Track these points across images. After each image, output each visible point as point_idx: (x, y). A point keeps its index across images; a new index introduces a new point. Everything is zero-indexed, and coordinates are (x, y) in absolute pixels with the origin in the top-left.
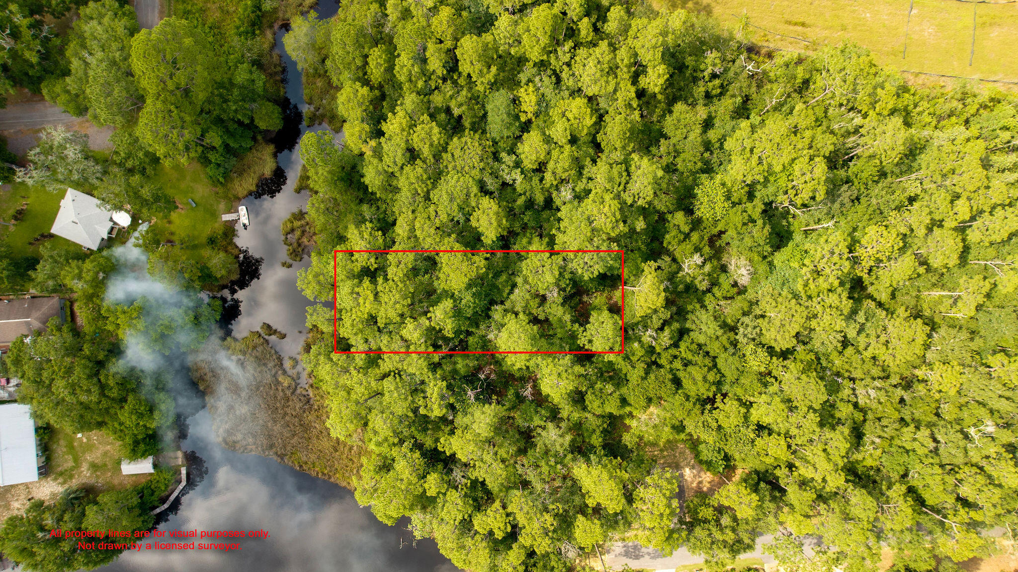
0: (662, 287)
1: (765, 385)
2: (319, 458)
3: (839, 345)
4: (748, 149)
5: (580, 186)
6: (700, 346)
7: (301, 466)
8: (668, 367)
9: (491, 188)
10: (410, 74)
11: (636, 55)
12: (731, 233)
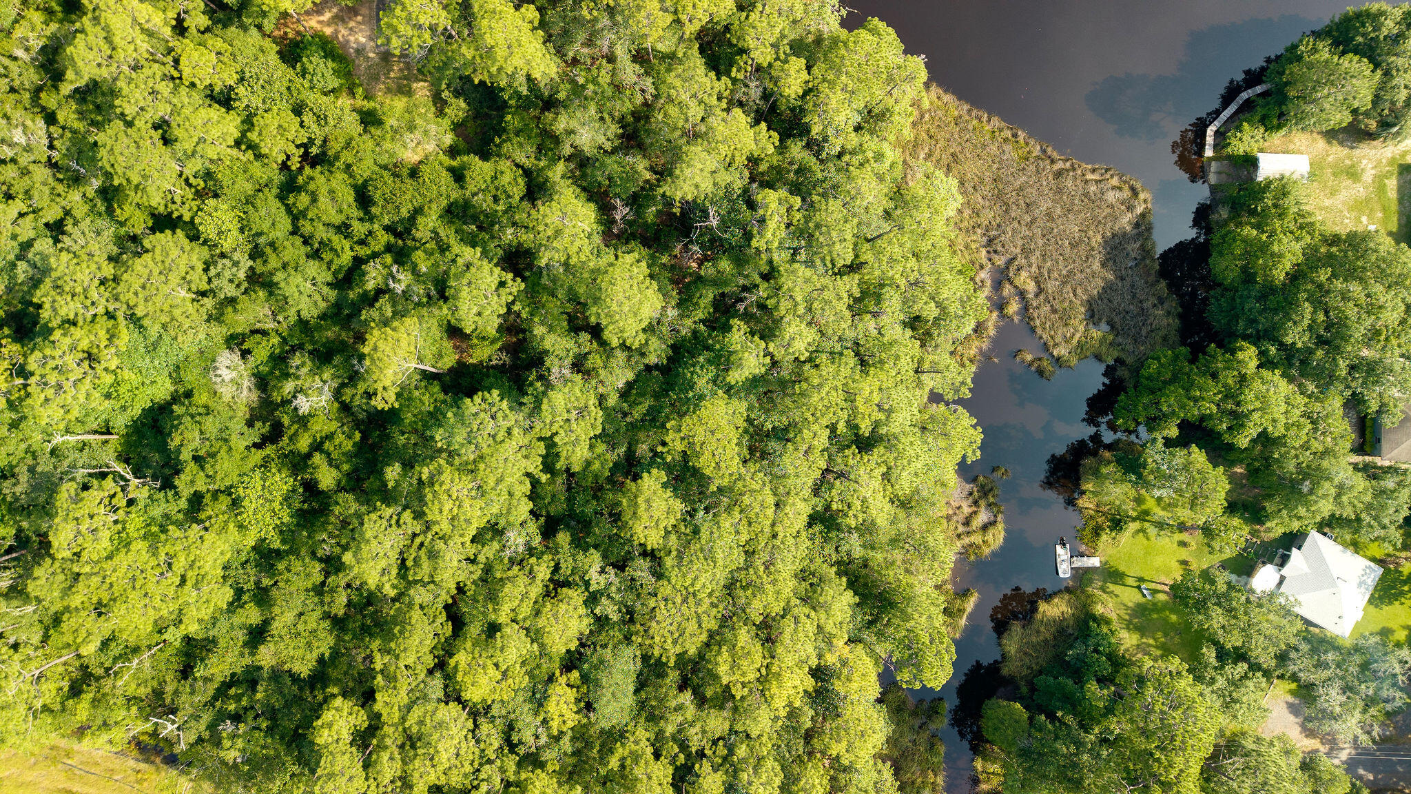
0: (367, 362)
1: (208, 175)
2: (984, 146)
3: (69, 228)
4: (189, 584)
5: (489, 551)
6: (315, 255)
7: (1015, 136)
8: (376, 226)
9: (645, 564)
10: (756, 769)
11: (366, 766)
12: (239, 444)
